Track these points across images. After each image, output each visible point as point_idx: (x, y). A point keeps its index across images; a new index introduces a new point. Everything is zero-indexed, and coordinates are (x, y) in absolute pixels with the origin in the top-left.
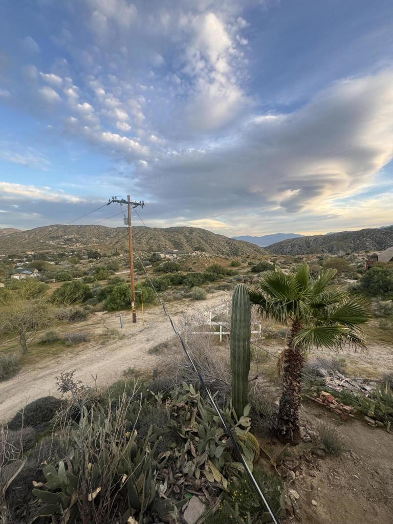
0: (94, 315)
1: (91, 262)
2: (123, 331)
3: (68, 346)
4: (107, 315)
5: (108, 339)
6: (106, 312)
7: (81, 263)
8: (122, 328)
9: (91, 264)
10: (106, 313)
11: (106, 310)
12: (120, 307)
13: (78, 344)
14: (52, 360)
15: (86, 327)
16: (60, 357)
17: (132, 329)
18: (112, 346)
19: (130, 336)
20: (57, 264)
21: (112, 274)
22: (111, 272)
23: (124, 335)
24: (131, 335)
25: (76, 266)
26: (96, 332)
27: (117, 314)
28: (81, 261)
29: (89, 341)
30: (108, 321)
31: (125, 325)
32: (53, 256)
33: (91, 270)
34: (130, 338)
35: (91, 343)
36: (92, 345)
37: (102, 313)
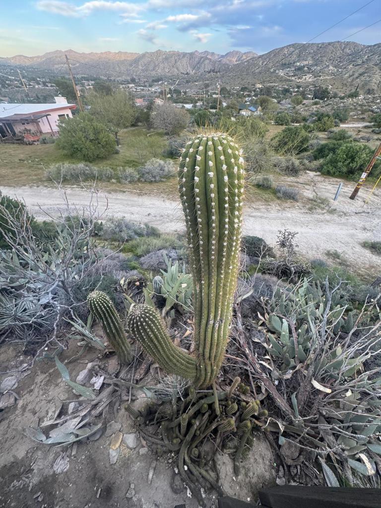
0: (306, 173)
1: (316, 103)
2: (335, 204)
3: (278, 198)
4: (320, 179)
5: (316, 207)
6: (318, 173)
7: (304, 104)
8: (334, 199)
9: (315, 106)
10: (318, 175)
11: (319, 171)
12: (337, 173)
13: (287, 199)
14: (263, 205)
15: (296, 184)
16: (269, 205)
17: (346, 207)
18: (319, 216)
19: (342, 214)
20: (279, 102)
21: (335, 126)
22: (335, 122)
23: (335, 210)
24: (343, 212)
25: (298, 107)
26: (305, 194)
27: (331, 180)
28: (305, 101)
29: (297, 201)
30: (319, 185)
31: (339, 198)
32: (277, 92)
33: (312, 115)
34: (340, 216)
35: (298, 204)
36: (298, 206)
37: (315, 173)
